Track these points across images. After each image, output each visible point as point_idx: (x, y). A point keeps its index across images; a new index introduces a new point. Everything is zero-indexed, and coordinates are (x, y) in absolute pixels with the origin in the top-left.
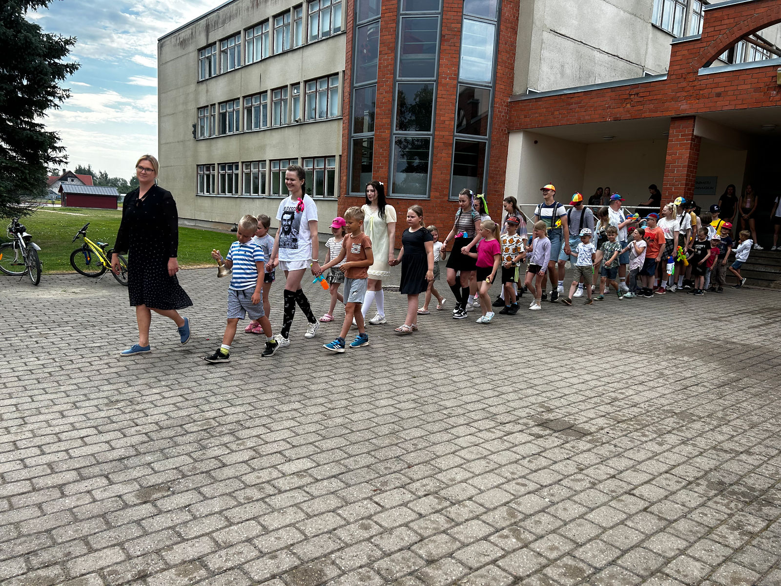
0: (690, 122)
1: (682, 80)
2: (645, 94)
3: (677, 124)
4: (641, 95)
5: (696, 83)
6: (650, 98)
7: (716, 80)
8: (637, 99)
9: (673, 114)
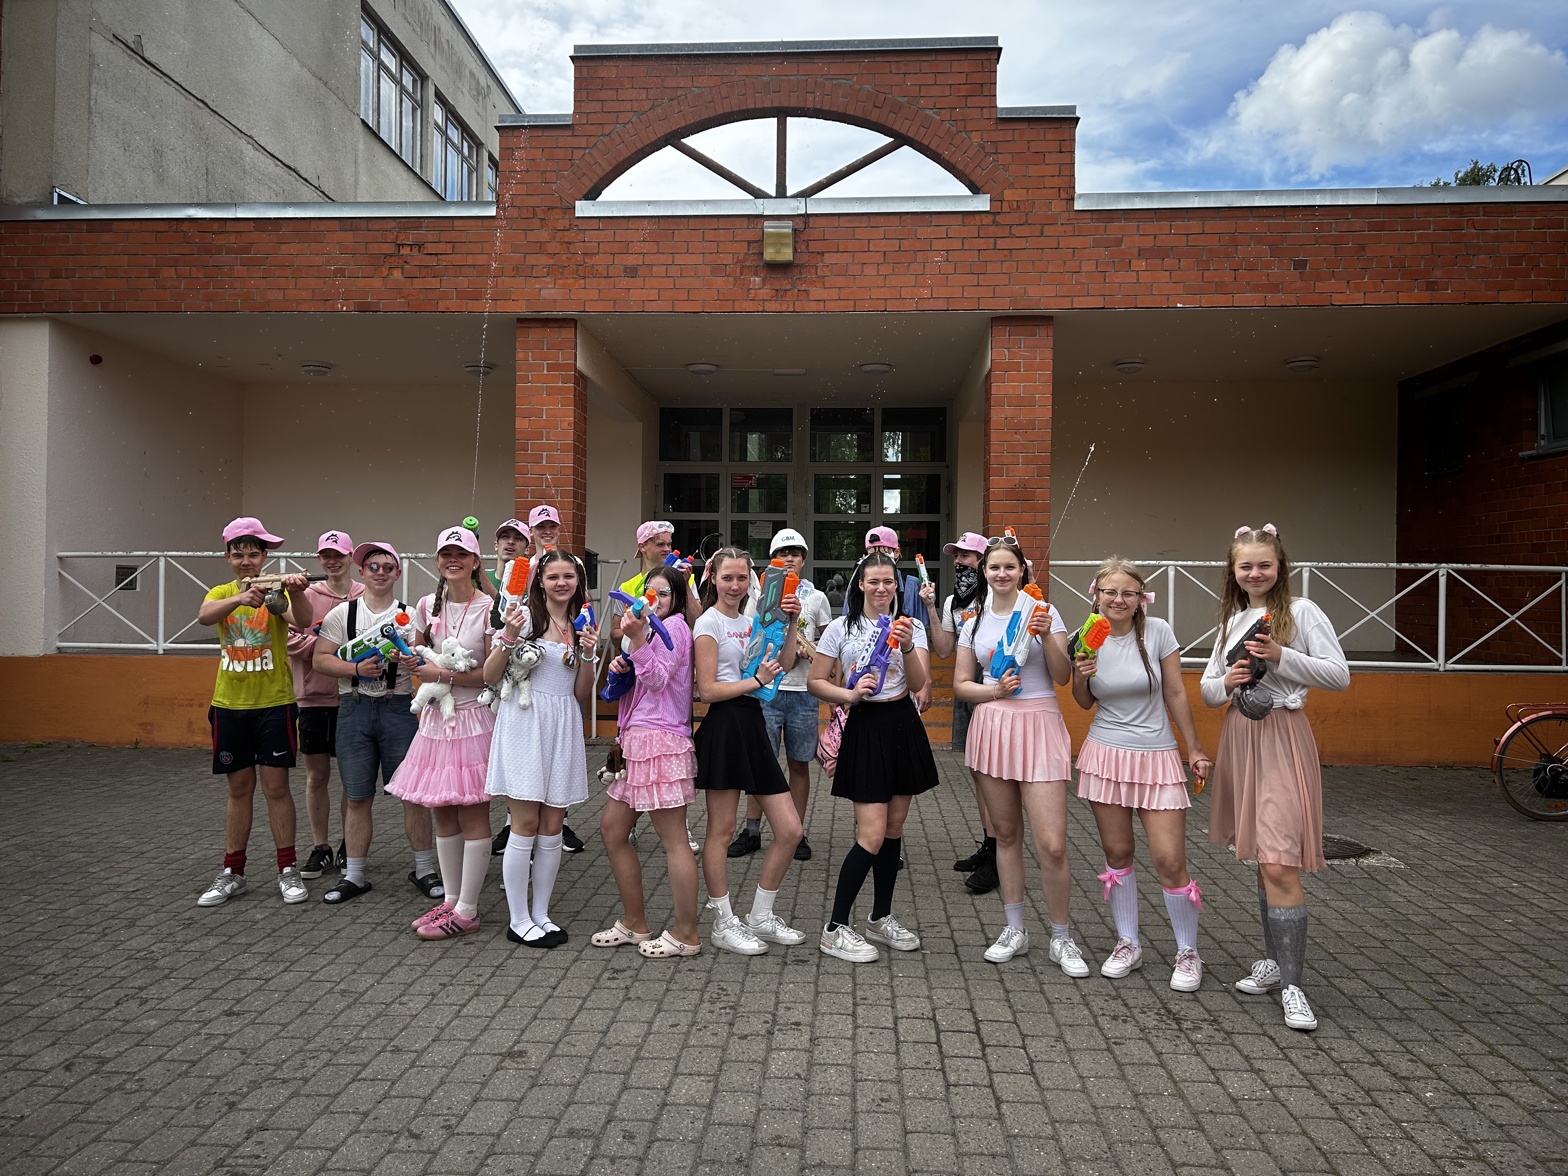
0: (566, 334)
1: (536, 223)
2: (441, 248)
3: (535, 334)
4: (431, 248)
5: (570, 236)
6: (458, 259)
7: (621, 235)
8: (418, 258)
9: (521, 308)
